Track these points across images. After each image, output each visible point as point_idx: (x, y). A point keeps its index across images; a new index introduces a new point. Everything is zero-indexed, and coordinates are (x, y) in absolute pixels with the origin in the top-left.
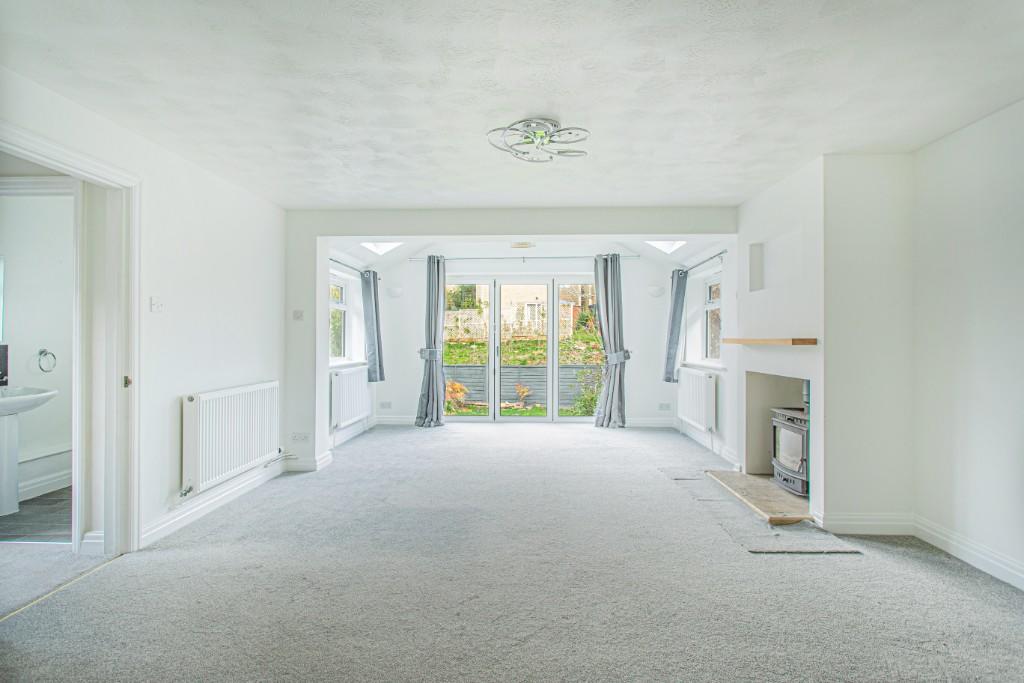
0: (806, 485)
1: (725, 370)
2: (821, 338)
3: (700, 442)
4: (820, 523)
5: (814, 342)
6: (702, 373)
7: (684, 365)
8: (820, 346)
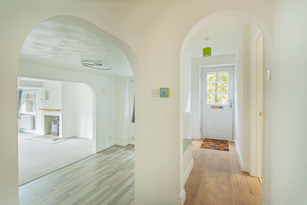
0: (58, 134)
1: (36, 115)
2: (61, 109)
3: (29, 132)
4: (61, 138)
5: (60, 110)
6: (30, 116)
7: (21, 114)
8: (61, 110)
